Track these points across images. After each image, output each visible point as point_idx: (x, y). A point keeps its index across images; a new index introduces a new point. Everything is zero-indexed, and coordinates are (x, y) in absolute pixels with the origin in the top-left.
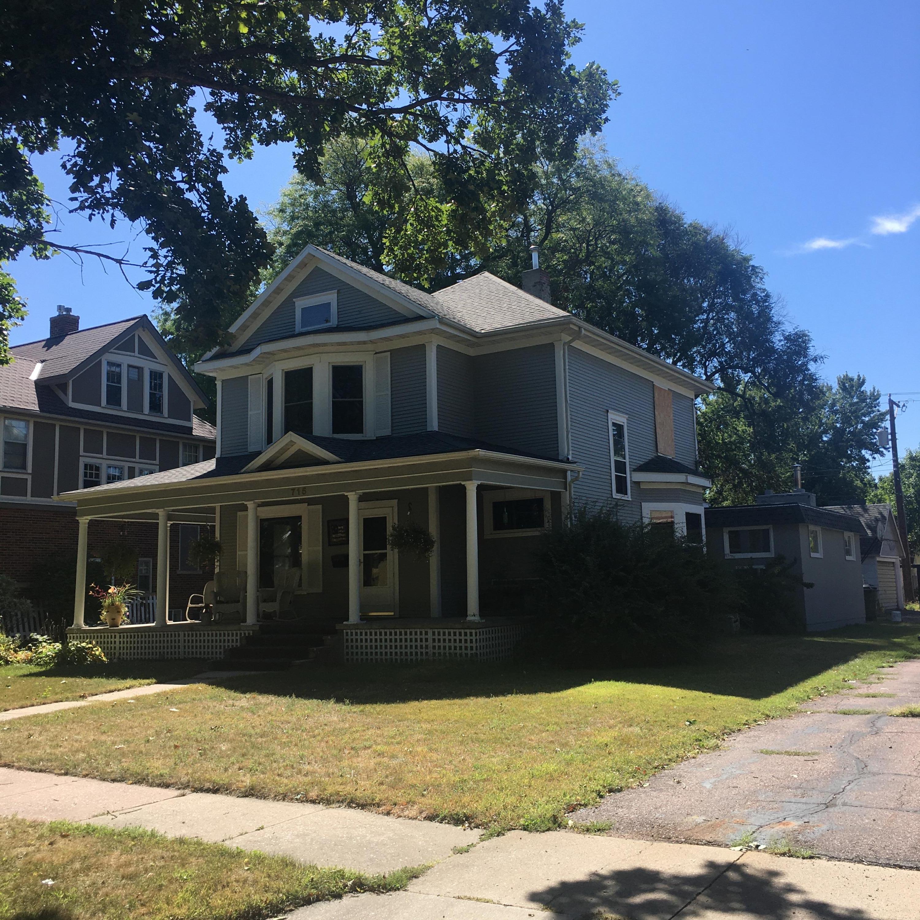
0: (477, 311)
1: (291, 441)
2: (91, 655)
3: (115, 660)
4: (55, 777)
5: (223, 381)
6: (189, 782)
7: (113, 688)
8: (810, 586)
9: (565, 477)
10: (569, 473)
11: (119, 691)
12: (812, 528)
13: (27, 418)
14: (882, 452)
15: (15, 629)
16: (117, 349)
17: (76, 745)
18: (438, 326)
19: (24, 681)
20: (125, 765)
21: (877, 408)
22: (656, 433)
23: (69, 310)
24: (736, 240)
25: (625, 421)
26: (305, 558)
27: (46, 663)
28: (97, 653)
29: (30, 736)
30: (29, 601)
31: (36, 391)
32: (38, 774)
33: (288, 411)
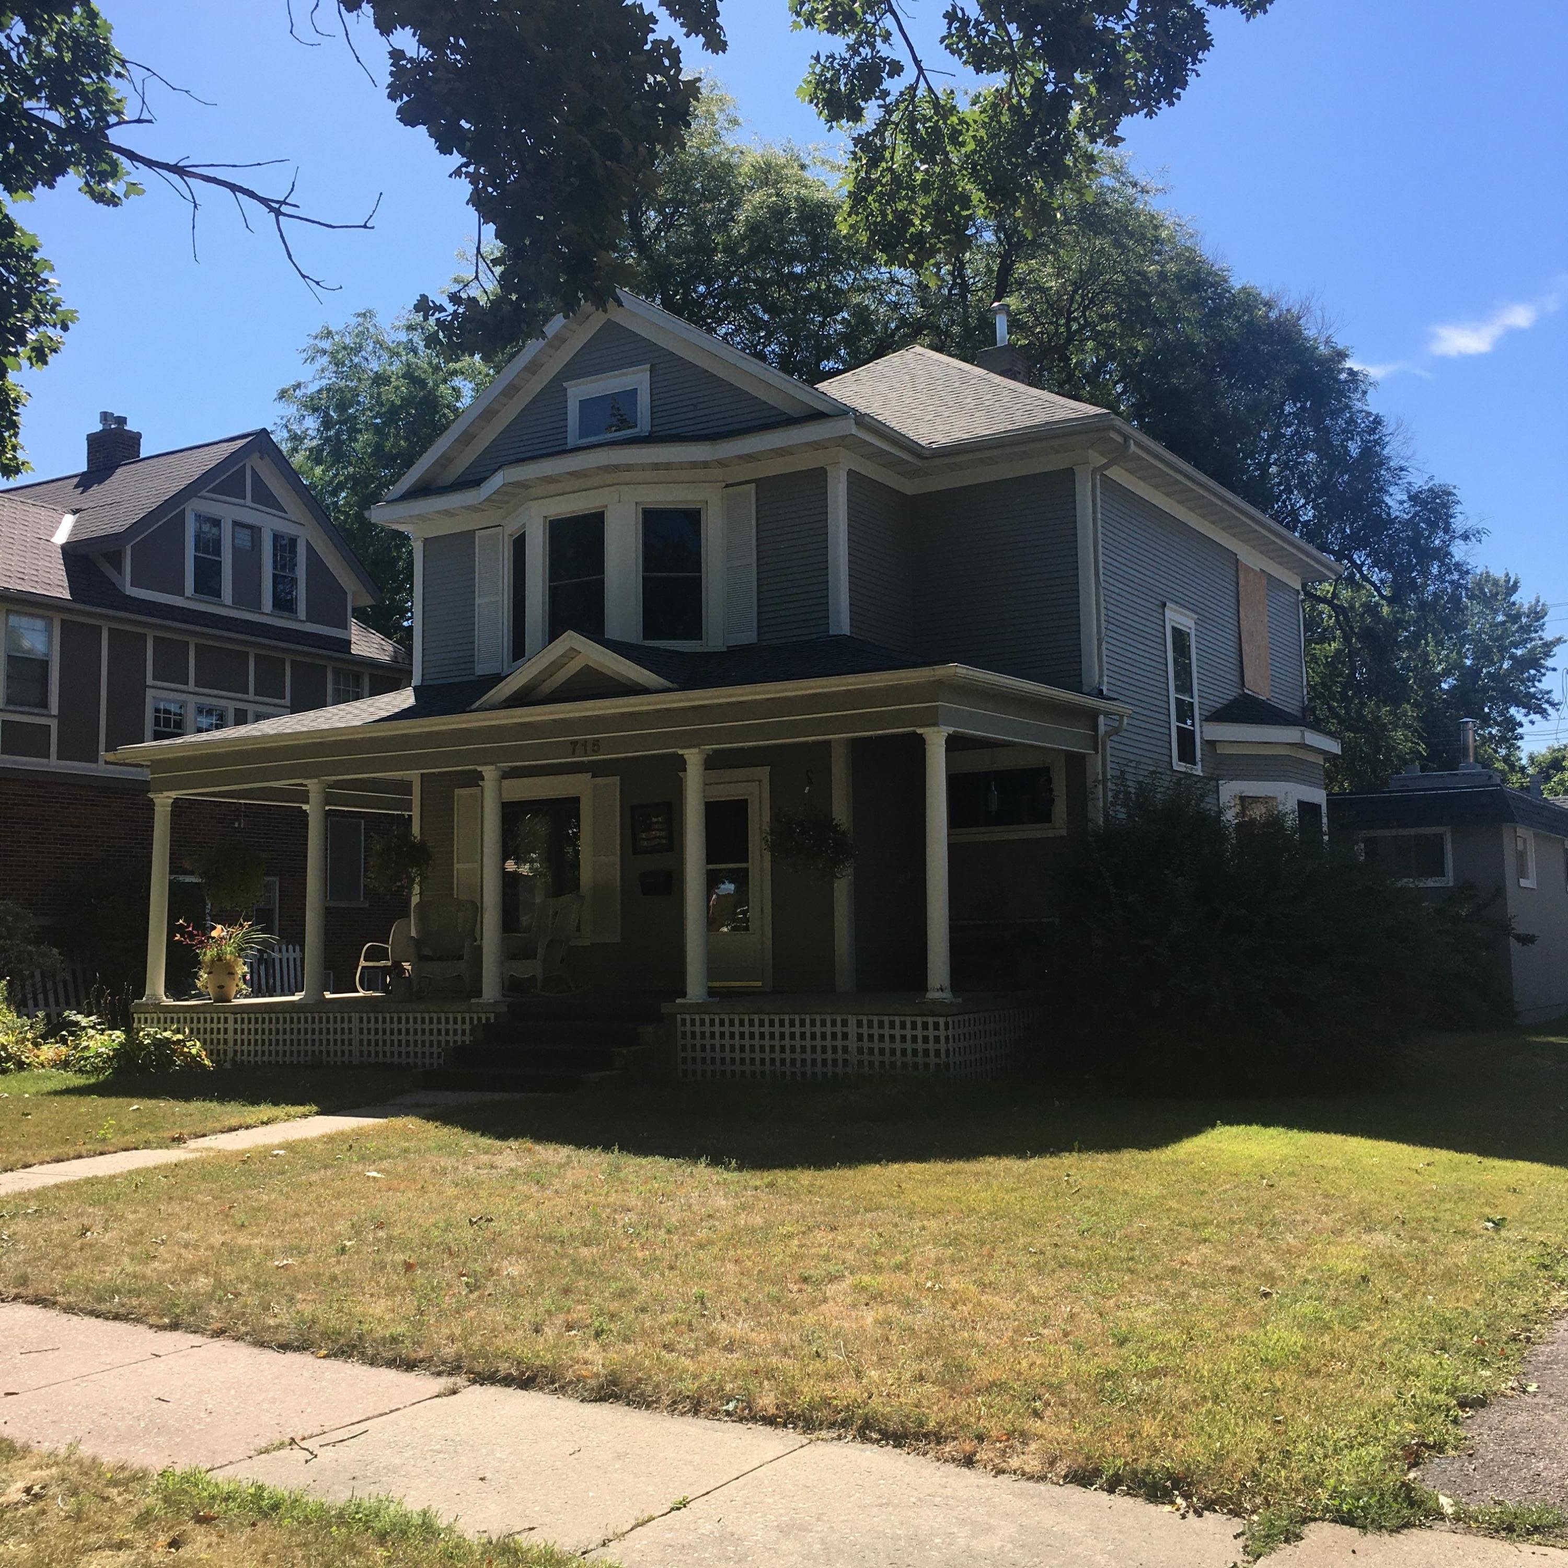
0: (913, 412)
1: (572, 649)
2: (183, 1054)
3: (228, 1065)
4: (151, 1334)
5: (426, 541)
6: (459, 1358)
7: (234, 1122)
8: (1527, 940)
9: (1095, 727)
10: (1101, 719)
11: (247, 1128)
12: (1520, 831)
13: (50, 613)
14: (1545, 710)
15: (30, 1003)
16: (212, 491)
17: (189, 1255)
18: (854, 430)
19: (56, 1103)
20: (307, 1310)
21: (1540, 633)
22: (1241, 650)
23: (122, 421)
24: (1320, 320)
25: (1193, 625)
26: (586, 875)
27: (96, 1070)
28: (194, 1051)
29: (85, 1230)
30: (55, 951)
31: (65, 565)
32: (111, 1324)
33: (555, 595)
